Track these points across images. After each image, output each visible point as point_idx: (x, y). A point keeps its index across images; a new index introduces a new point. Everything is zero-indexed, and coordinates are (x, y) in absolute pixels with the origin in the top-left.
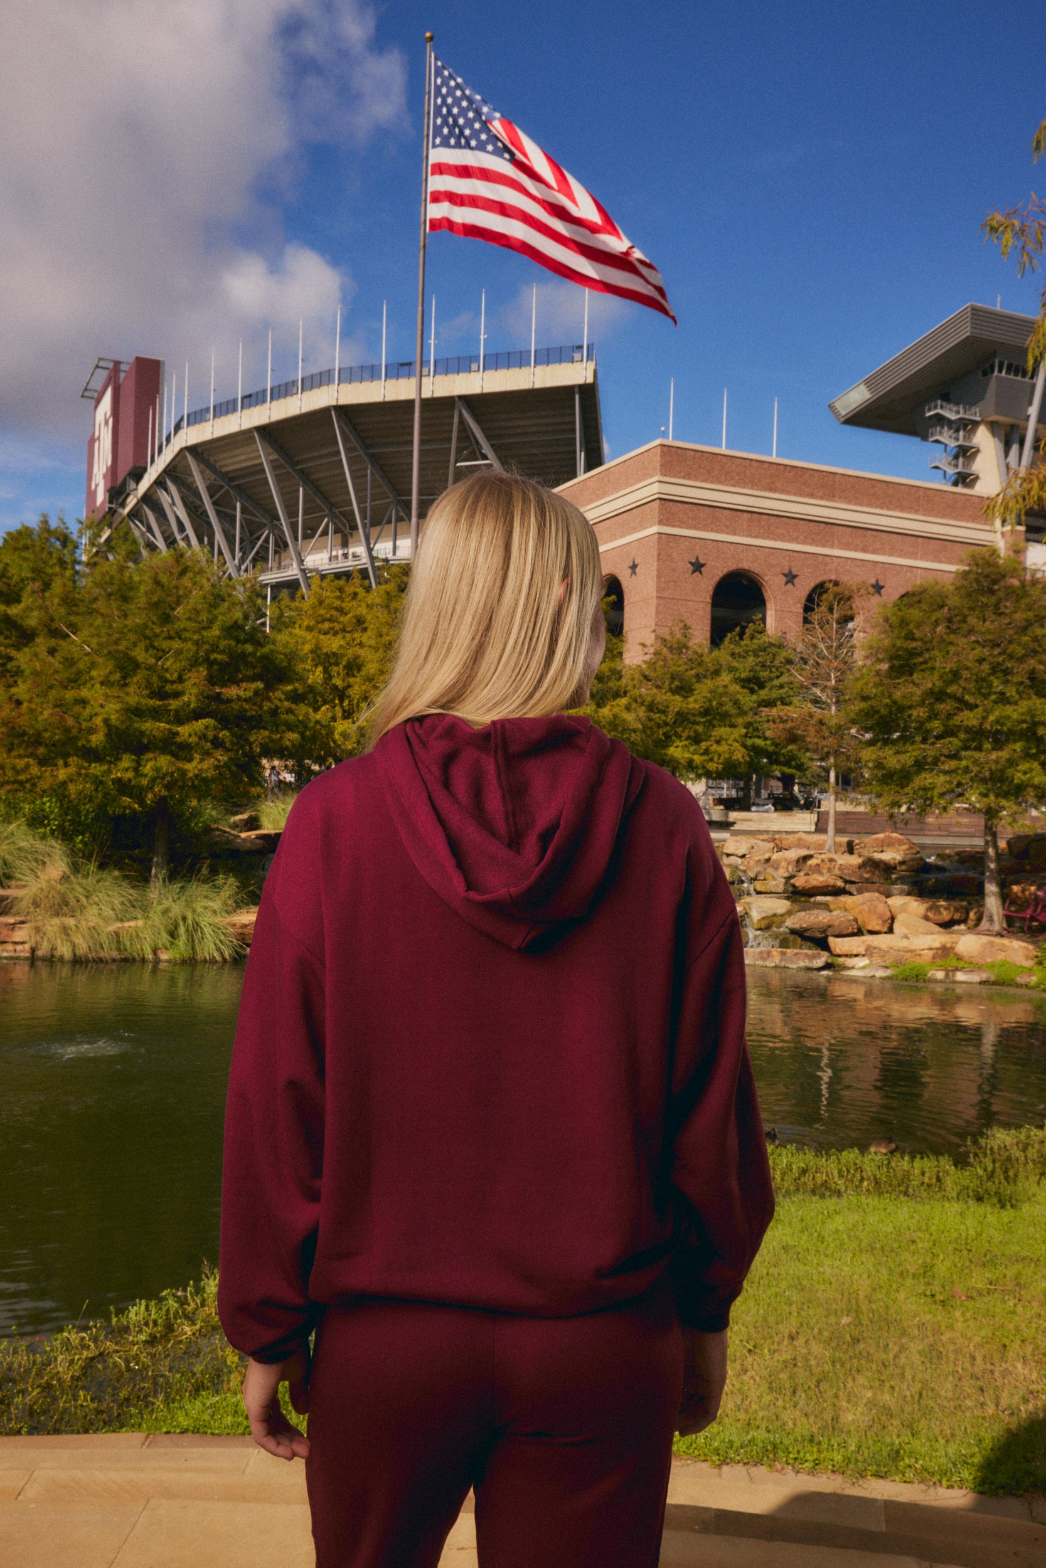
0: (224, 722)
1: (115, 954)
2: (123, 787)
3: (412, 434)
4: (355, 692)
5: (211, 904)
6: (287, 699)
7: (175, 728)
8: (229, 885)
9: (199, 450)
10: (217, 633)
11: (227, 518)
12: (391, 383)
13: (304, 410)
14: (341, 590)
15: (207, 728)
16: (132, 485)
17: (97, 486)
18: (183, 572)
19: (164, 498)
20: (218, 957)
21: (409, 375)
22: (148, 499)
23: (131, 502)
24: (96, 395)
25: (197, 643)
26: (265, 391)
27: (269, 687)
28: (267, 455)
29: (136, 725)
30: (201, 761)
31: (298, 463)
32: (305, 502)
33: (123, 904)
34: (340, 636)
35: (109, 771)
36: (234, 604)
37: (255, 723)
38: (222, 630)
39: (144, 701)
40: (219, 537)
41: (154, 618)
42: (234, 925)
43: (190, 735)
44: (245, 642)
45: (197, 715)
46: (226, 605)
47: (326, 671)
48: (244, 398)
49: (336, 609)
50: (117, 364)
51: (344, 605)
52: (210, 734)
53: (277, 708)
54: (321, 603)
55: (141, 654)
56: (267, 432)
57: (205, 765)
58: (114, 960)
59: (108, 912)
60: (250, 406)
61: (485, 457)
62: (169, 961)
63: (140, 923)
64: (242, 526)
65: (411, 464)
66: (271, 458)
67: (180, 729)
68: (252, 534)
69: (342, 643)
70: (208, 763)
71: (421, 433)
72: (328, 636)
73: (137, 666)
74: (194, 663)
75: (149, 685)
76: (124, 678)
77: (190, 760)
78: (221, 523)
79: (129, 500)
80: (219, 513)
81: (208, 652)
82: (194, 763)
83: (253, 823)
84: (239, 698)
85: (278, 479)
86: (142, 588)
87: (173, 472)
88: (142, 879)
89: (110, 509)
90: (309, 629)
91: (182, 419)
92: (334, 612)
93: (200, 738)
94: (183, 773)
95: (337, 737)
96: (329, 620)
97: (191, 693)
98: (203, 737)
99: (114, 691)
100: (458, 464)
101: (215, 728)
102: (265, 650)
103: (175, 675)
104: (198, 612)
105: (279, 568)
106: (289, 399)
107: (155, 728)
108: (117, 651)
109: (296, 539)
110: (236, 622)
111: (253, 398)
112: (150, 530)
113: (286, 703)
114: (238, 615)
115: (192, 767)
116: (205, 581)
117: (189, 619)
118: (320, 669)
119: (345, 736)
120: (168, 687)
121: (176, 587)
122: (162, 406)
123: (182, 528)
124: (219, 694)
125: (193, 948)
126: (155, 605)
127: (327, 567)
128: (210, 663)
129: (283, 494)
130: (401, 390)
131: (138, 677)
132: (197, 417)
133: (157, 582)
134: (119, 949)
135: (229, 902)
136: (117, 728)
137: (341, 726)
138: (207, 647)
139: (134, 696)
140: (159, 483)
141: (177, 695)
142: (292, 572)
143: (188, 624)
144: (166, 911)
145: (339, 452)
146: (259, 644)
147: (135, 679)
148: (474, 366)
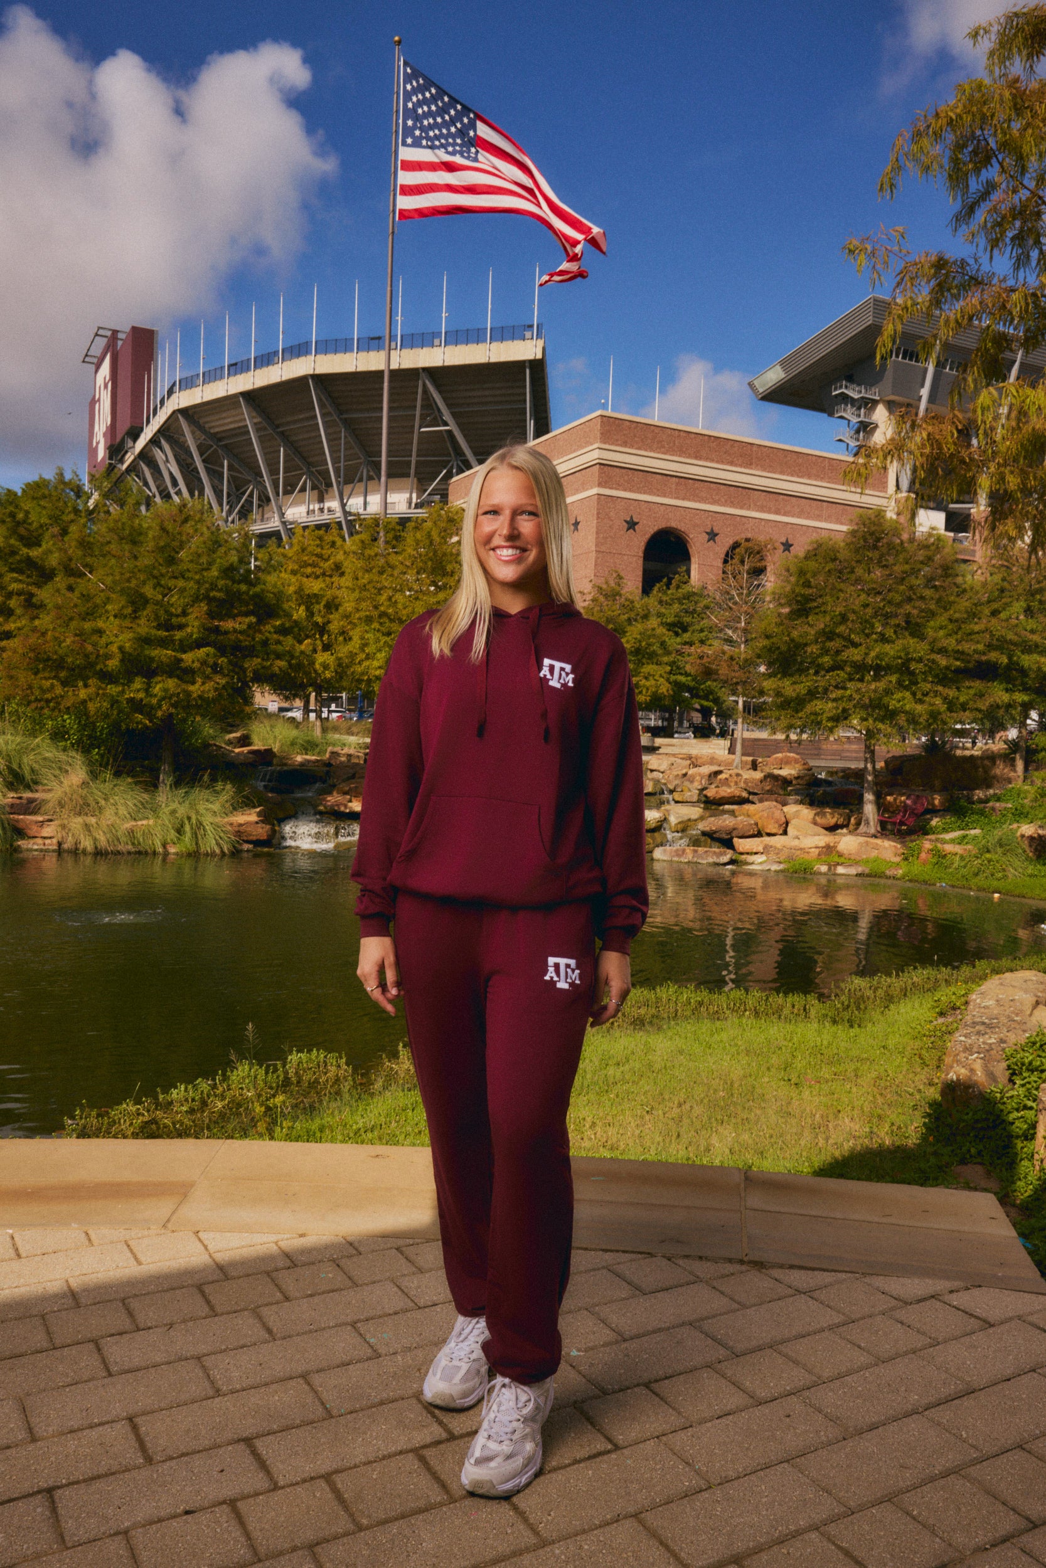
0: (222, 650)
1: (130, 847)
2: (137, 706)
3: (381, 402)
4: (334, 627)
5: (210, 806)
6: (275, 632)
7: (179, 655)
8: (228, 791)
9: (190, 412)
10: (216, 574)
11: (215, 475)
12: (363, 355)
13: (284, 379)
14: (320, 538)
15: (208, 655)
16: (130, 443)
17: (98, 443)
18: (186, 520)
19: (159, 455)
20: (218, 851)
21: (379, 349)
22: (144, 455)
23: (129, 458)
24: (95, 360)
25: (198, 582)
26: (249, 360)
27: (260, 621)
28: (251, 418)
29: (147, 652)
30: (203, 683)
31: (278, 426)
32: (285, 462)
33: (135, 805)
34: (321, 579)
35: (123, 692)
36: (230, 549)
37: (250, 652)
38: (220, 571)
39: (154, 632)
40: (208, 491)
41: (161, 561)
42: (231, 824)
43: (193, 662)
44: (239, 582)
45: (199, 644)
46: (222, 550)
47: (308, 609)
48: (230, 366)
49: (317, 555)
50: (115, 332)
51: (324, 552)
52: (211, 661)
53: (267, 639)
54: (303, 550)
55: (148, 591)
56: (251, 397)
57: (207, 687)
58: (129, 853)
59: (123, 811)
60: (235, 374)
61: (446, 424)
62: (177, 854)
63: (151, 822)
64: (228, 481)
65: (381, 428)
66: (255, 421)
67: (184, 656)
68: (238, 490)
69: (323, 585)
70: (209, 685)
71: (390, 401)
72: (311, 579)
73: (146, 601)
74: (196, 599)
75: (157, 617)
76: (135, 611)
77: (193, 683)
78: (211, 480)
79: (127, 457)
80: (208, 470)
81: (208, 590)
82: (197, 686)
83: (245, 741)
84: (235, 631)
85: (261, 439)
86: (151, 534)
87: (167, 432)
88: (152, 785)
89: (110, 464)
90: (294, 573)
91: (174, 384)
92: (314, 558)
93: (201, 664)
94: (188, 694)
95: (317, 666)
96: (310, 565)
97: (194, 625)
98: (204, 663)
99: (127, 623)
100: (423, 430)
101: (215, 656)
102: (258, 589)
103: (180, 610)
104: (199, 556)
105: (262, 520)
106: (270, 367)
107: (163, 654)
108: (129, 588)
109: (278, 494)
110: (232, 565)
111: (239, 365)
112: (146, 484)
113: (275, 636)
114: (234, 558)
115: (195, 689)
116: (205, 529)
117: (191, 561)
118: (303, 608)
119: (326, 667)
120: (174, 620)
121: (180, 533)
122: (156, 371)
123: (175, 483)
124: (217, 627)
125: (197, 844)
126: (161, 549)
127: (305, 520)
128: (210, 600)
129: (265, 454)
130: (371, 361)
131: (148, 611)
132: (188, 383)
133: (163, 529)
134: (133, 844)
135: (227, 805)
136: (130, 655)
137: (322, 658)
138: (207, 586)
139: (144, 627)
140: (154, 441)
141: (181, 627)
142: (274, 524)
143: (191, 566)
144: (174, 812)
145: (315, 416)
146: (251, 584)
147: (145, 613)
148: (437, 342)
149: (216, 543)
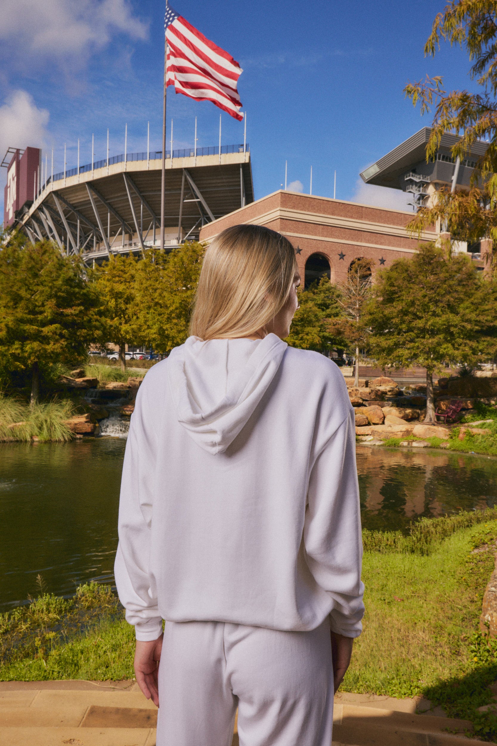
0: (65, 325)
1: (11, 438)
2: (16, 357)
3: (161, 186)
4: (130, 312)
5: (59, 414)
6: (96, 315)
7: (41, 329)
8: (68, 404)
9: (59, 193)
10: (61, 282)
11: (73, 226)
12: (152, 161)
13: (110, 174)
14: (124, 262)
15: (56, 328)
16: (27, 210)
17: (9, 210)
18: (44, 253)
19: (42, 216)
20: (62, 439)
21: (161, 158)
22: (34, 216)
23: (26, 218)
24: (8, 165)
25: (51, 287)
26: (91, 164)
27: (87, 309)
28: (92, 196)
29: (22, 327)
30: (54, 344)
31: (107, 200)
32: (111, 219)
33: (15, 414)
34: (123, 284)
35: (8, 349)
36: (69, 269)
37: (82, 326)
38: (63, 281)
39: (25, 316)
40: (69, 236)
41: (30, 276)
42: (70, 424)
43: (48, 332)
44: (75, 287)
45: (52, 322)
46: (65, 269)
47: (116, 301)
48: (81, 168)
49: (122, 271)
50: (18, 150)
51: (125, 269)
52: (58, 332)
53: (91, 319)
54: (114, 268)
55: (23, 293)
56: (92, 184)
57: (56, 346)
58: (11, 442)
59: (9, 418)
60: (83, 172)
61: (198, 198)
62: (39, 442)
63: (24, 423)
64: (80, 230)
65: (160, 201)
66: (95, 197)
67: (43, 329)
68: (85, 234)
69: (125, 287)
70: (58, 345)
71: (165, 186)
72: (118, 284)
73: (21, 298)
74: (50, 297)
75: (27, 308)
76: (15, 304)
77: (48, 344)
78: (70, 229)
79: (25, 217)
80: (69, 224)
81: (56, 292)
82: (50, 346)
83: (81, 374)
84: (72, 314)
85: (98, 207)
86: (24, 261)
87: (47, 204)
88: (26, 401)
89: (16, 221)
90: (108, 280)
91: (50, 178)
92: (120, 273)
93: (53, 333)
94: (45, 350)
95: (122, 332)
96: (119, 276)
97: (48, 313)
98: (55, 333)
99: (10, 311)
100: (185, 201)
101: (61, 329)
102: (85, 291)
103: (40, 303)
104: (51, 273)
105: (99, 250)
106: (102, 168)
107: (31, 328)
108: (11, 291)
109: (107, 236)
110: (70, 277)
111: (85, 168)
112: (35, 232)
113: (95, 317)
114: (71, 274)
115: (50, 348)
116: (55, 257)
117: (47, 276)
118: (114, 300)
119: (127, 332)
120: (37, 309)
121: (41, 260)
122: (40, 170)
123: (51, 231)
124: (62, 312)
125: (50, 436)
126: (30, 269)
127: (122, 250)
128: (56, 296)
129: (99, 215)
130: (155, 165)
131: (22, 304)
132: (58, 177)
133: (31, 258)
134: (14, 436)
135: (68, 413)
136: (12, 329)
137: (124, 327)
138: (56, 289)
139: (20, 313)
140: (40, 209)
141: (41, 313)
142: (105, 253)
143: (46, 279)
144: (37, 417)
145: (127, 195)
146: (82, 288)
147: (20, 305)
148: (192, 154)
149: (61, 265)
